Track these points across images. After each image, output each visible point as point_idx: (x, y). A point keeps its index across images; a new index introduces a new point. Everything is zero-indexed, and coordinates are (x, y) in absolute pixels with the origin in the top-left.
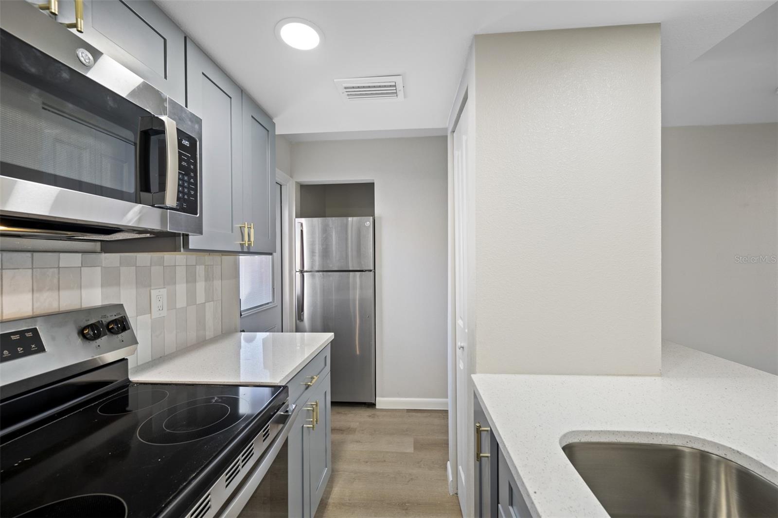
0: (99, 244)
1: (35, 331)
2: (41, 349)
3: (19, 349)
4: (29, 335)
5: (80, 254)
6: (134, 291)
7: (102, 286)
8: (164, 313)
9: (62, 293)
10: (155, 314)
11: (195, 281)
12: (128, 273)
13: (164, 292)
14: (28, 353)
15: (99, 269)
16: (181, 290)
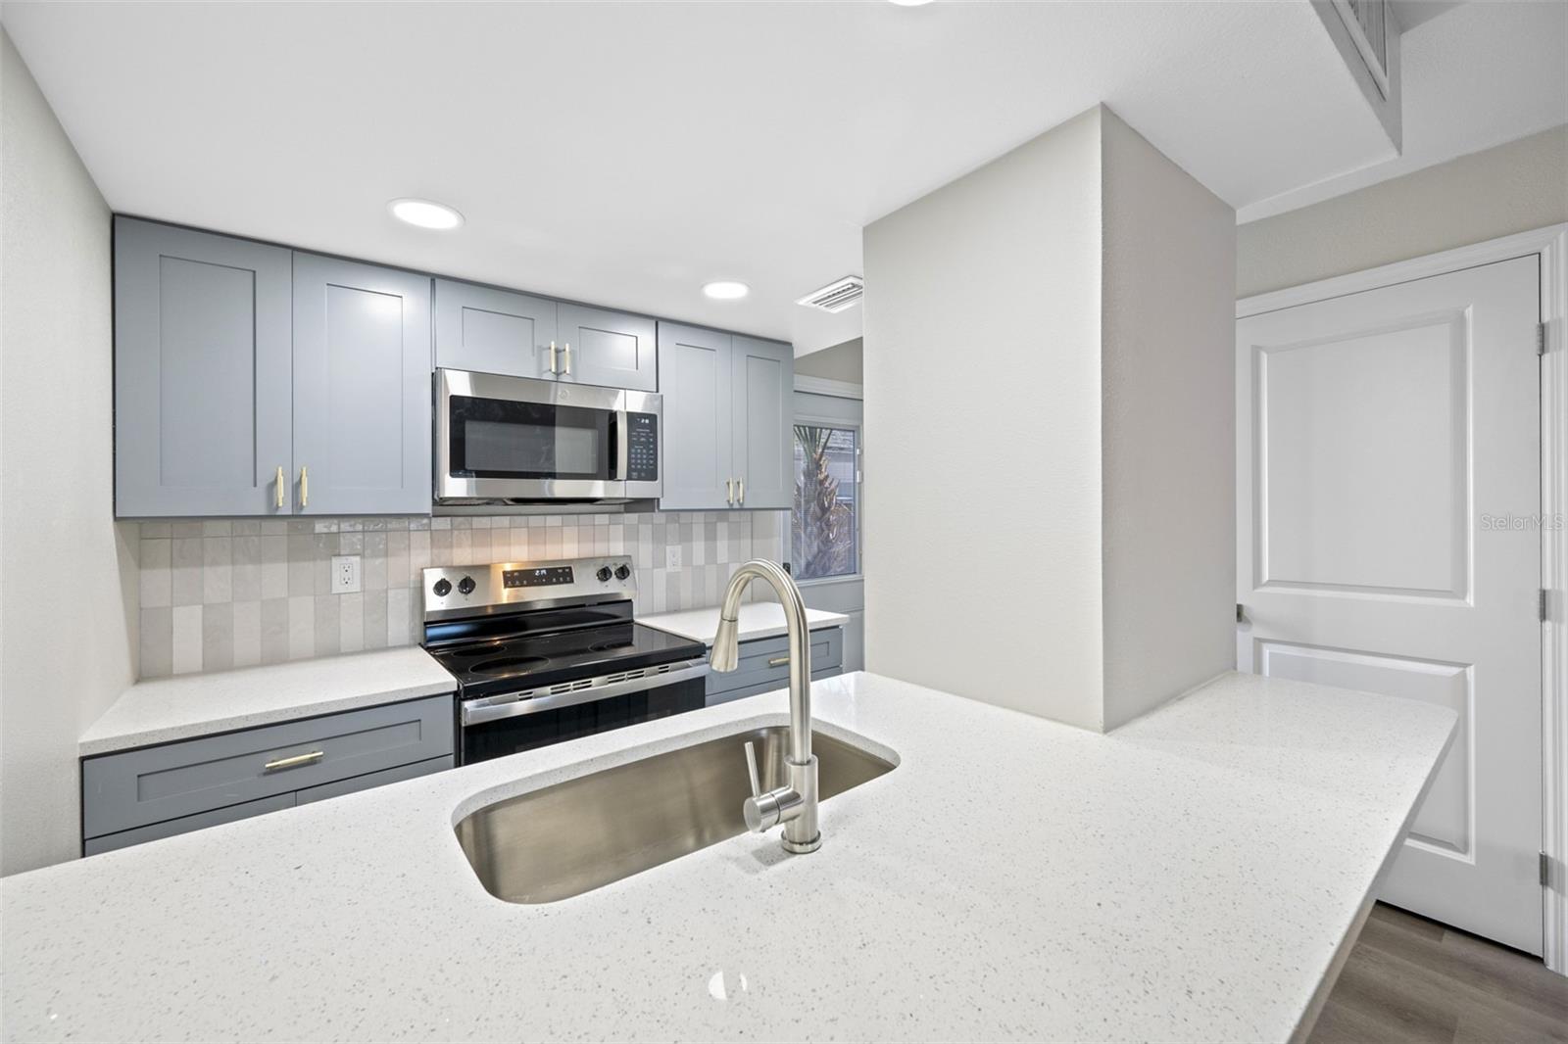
0: (623, 506)
1: (570, 568)
2: (572, 581)
3: (561, 579)
4: (567, 570)
5: (607, 516)
6: (651, 546)
7: (624, 540)
8: (678, 569)
9: (597, 545)
10: (670, 568)
11: (715, 539)
12: (646, 530)
13: (678, 549)
14: (565, 582)
15: (621, 526)
16: (699, 547)
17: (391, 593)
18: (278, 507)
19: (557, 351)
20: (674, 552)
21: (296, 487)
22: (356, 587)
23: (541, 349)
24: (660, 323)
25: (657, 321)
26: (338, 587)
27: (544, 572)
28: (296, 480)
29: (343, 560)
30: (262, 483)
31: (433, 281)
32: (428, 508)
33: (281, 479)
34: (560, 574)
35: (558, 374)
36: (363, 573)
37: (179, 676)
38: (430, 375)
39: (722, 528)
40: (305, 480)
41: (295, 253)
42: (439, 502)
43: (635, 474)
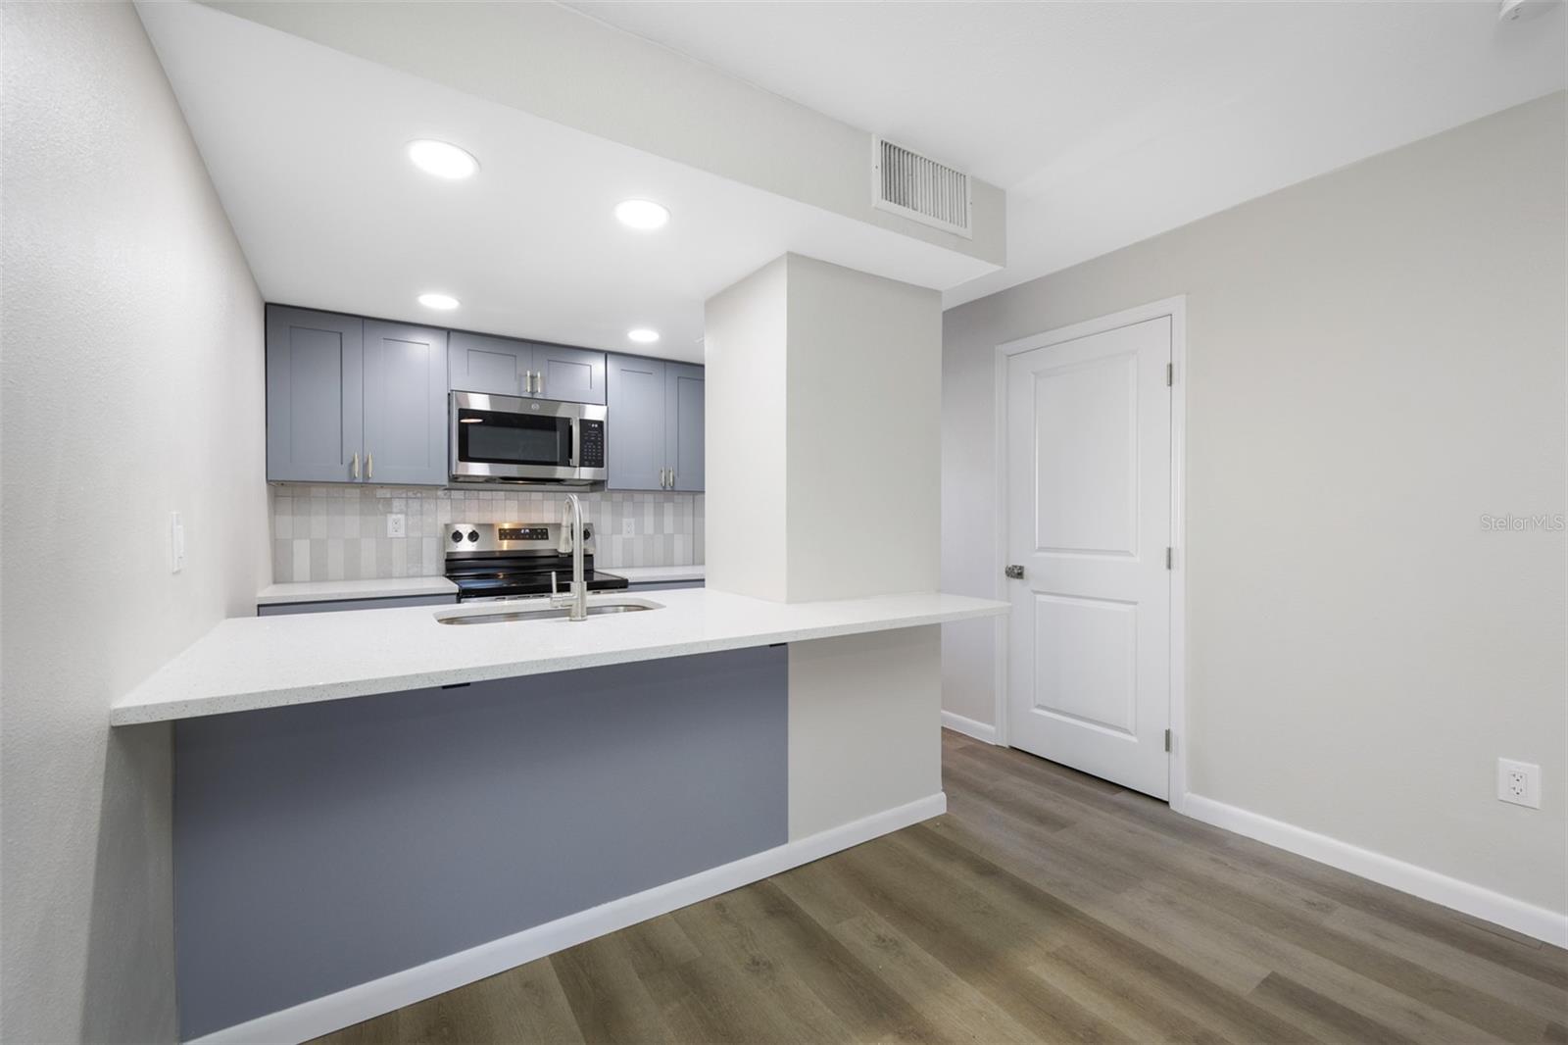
1: (547, 530)
2: (547, 538)
3: (540, 537)
4: (545, 531)
6: (608, 517)
8: (632, 536)
10: (625, 536)
11: (662, 515)
12: (607, 506)
13: (632, 520)
14: (542, 539)
16: (649, 521)
17: (425, 540)
18: (355, 477)
19: (532, 377)
20: (628, 523)
21: (365, 466)
22: (401, 533)
23: (521, 376)
24: (609, 356)
25: (607, 354)
26: (391, 533)
27: (527, 531)
28: (365, 460)
29: (394, 516)
30: (346, 463)
31: (448, 333)
32: (445, 481)
33: (357, 460)
34: (539, 533)
35: (532, 393)
36: (407, 525)
37: (297, 582)
38: (446, 395)
39: (669, 508)
40: (370, 461)
41: (365, 321)
42: (454, 479)
43: (586, 463)
